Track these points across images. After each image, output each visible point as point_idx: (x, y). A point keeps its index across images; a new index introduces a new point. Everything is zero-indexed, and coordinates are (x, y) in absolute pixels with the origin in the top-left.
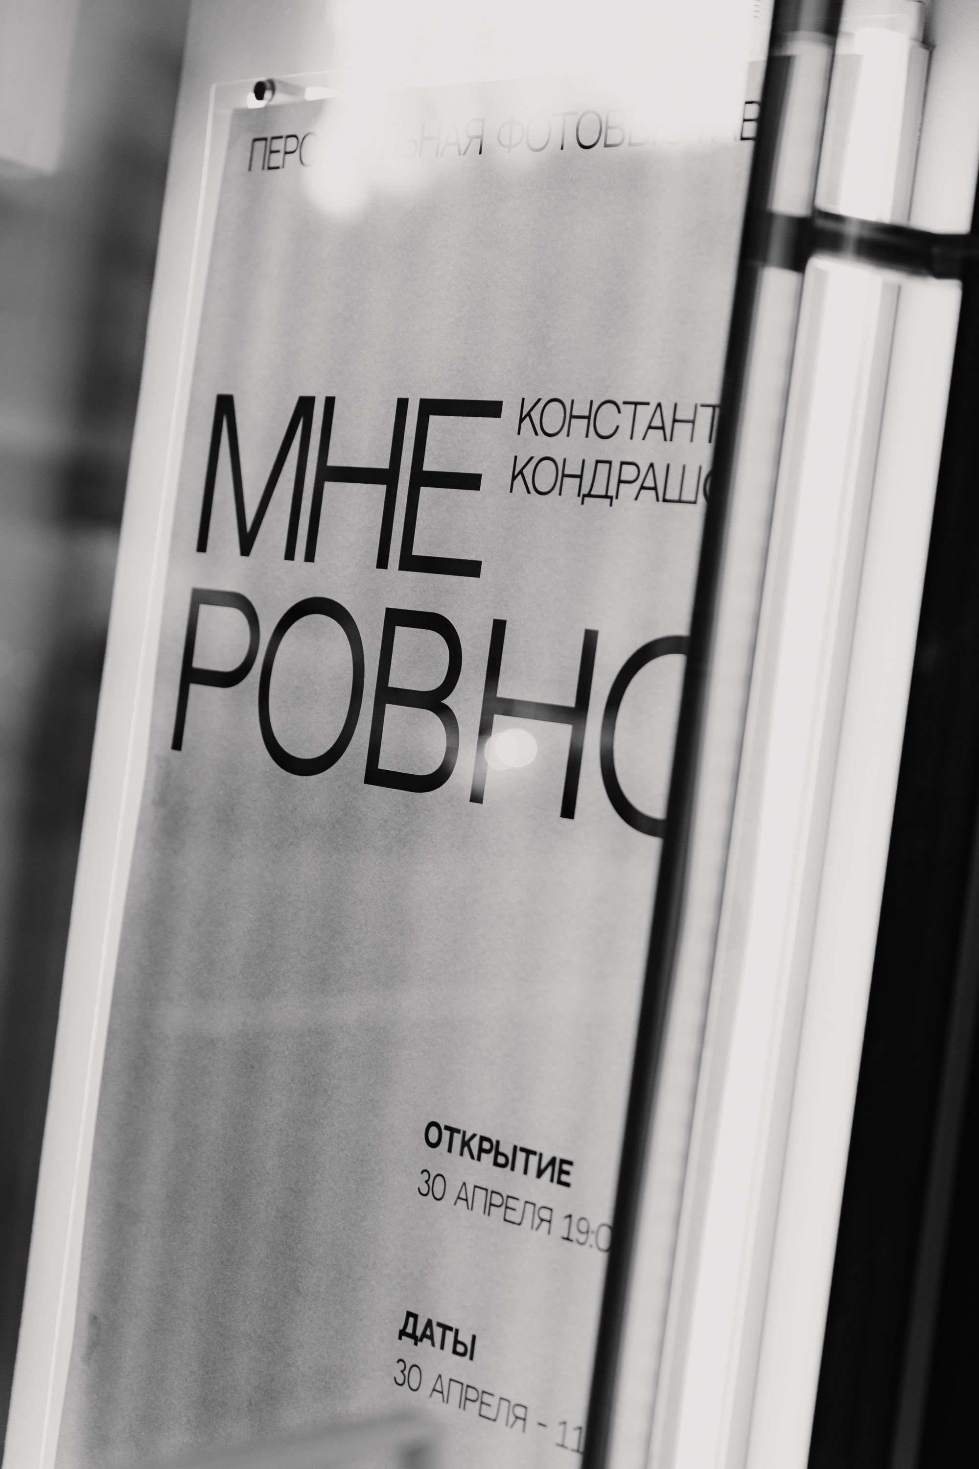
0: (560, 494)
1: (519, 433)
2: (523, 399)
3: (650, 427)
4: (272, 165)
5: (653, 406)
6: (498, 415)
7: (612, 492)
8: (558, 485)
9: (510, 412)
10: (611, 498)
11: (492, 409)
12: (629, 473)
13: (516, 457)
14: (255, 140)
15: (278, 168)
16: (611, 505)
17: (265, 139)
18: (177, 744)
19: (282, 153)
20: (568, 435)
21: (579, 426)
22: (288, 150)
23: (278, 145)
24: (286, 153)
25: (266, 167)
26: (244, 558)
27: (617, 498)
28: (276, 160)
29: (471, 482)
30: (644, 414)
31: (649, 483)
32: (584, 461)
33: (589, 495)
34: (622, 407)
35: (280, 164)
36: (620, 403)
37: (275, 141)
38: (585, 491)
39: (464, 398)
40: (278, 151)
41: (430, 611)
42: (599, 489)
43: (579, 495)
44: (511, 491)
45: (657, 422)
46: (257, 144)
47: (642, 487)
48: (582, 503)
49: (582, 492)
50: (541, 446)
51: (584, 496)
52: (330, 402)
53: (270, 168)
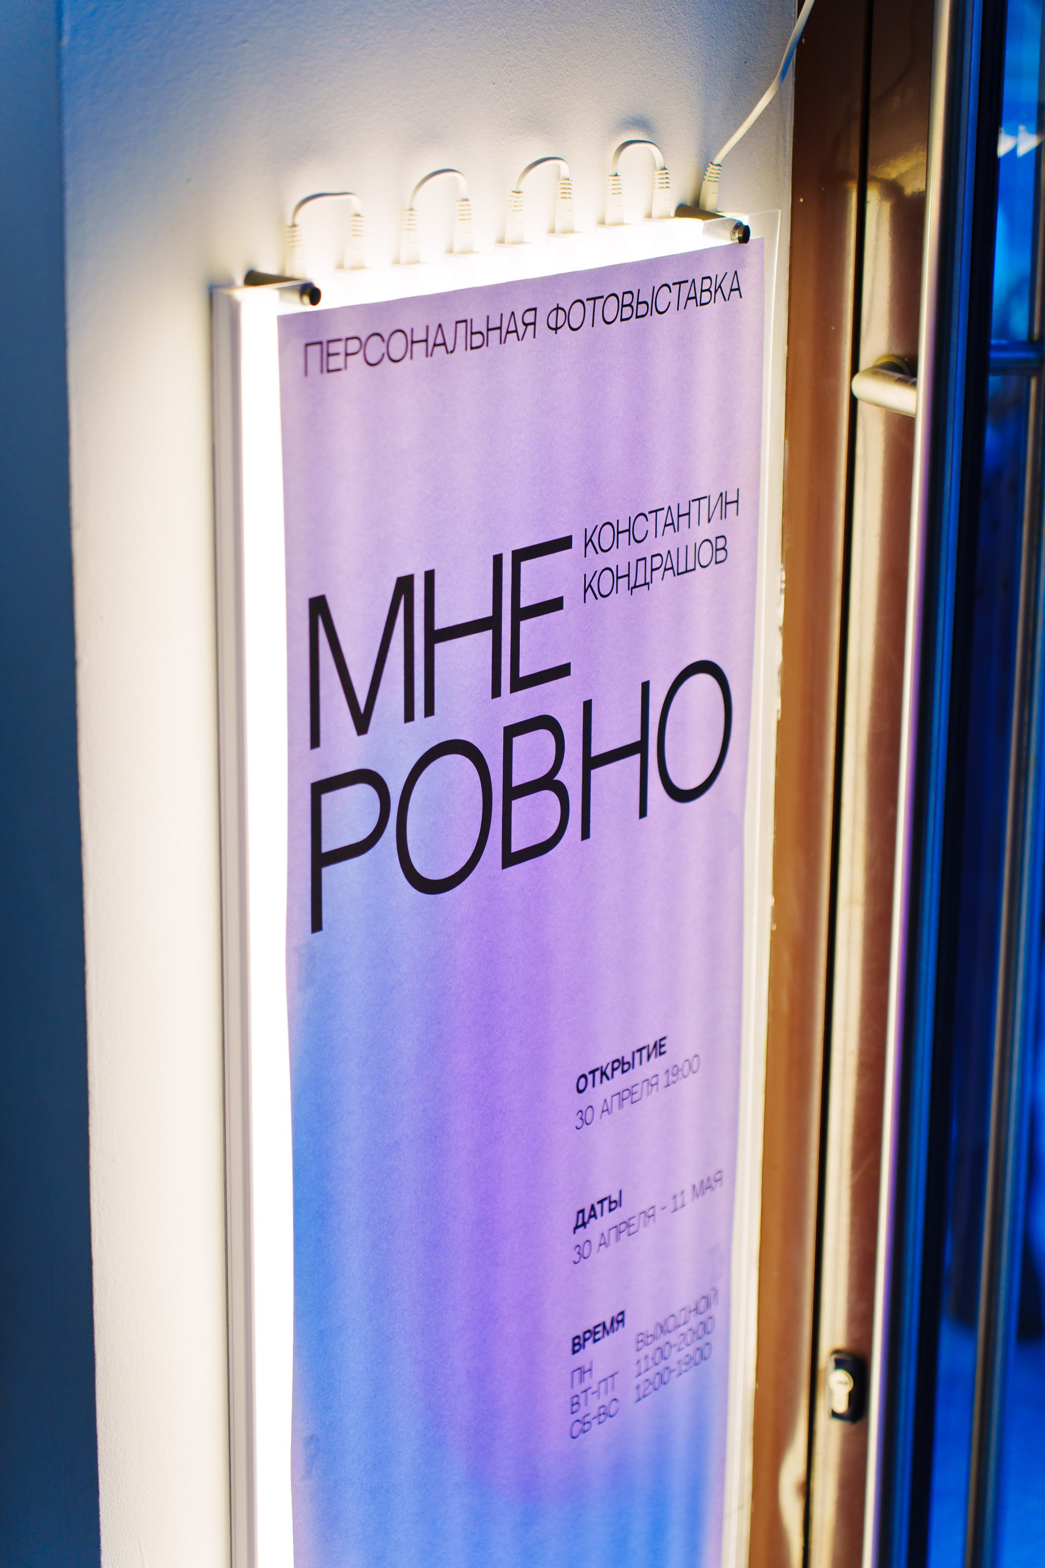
0: (617, 593)
1: (585, 556)
2: (586, 529)
3: (666, 525)
4: (331, 367)
5: (666, 509)
6: (570, 547)
7: (648, 580)
8: (615, 587)
9: (578, 543)
10: (648, 584)
11: (564, 543)
12: (657, 561)
13: (585, 575)
14: (307, 345)
15: (339, 370)
16: (649, 589)
17: (320, 343)
18: (317, 925)
19: (342, 356)
20: (617, 548)
21: (624, 537)
22: (349, 351)
23: (334, 348)
24: (347, 355)
25: (325, 369)
26: (363, 737)
27: (651, 583)
28: (335, 362)
29: (555, 605)
30: (662, 515)
31: (669, 566)
32: (629, 563)
33: (635, 587)
34: (648, 516)
35: (342, 365)
36: (647, 514)
37: (331, 345)
38: (632, 585)
39: (545, 541)
40: (337, 354)
41: (538, 715)
42: (641, 581)
43: (629, 589)
44: (585, 602)
45: (669, 521)
46: (310, 348)
47: (666, 570)
48: (632, 594)
49: (631, 586)
50: (599, 561)
51: (632, 588)
52: (430, 576)
53: (329, 371)
